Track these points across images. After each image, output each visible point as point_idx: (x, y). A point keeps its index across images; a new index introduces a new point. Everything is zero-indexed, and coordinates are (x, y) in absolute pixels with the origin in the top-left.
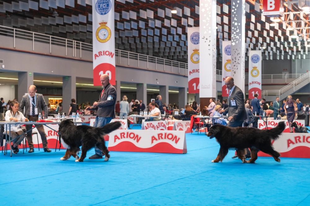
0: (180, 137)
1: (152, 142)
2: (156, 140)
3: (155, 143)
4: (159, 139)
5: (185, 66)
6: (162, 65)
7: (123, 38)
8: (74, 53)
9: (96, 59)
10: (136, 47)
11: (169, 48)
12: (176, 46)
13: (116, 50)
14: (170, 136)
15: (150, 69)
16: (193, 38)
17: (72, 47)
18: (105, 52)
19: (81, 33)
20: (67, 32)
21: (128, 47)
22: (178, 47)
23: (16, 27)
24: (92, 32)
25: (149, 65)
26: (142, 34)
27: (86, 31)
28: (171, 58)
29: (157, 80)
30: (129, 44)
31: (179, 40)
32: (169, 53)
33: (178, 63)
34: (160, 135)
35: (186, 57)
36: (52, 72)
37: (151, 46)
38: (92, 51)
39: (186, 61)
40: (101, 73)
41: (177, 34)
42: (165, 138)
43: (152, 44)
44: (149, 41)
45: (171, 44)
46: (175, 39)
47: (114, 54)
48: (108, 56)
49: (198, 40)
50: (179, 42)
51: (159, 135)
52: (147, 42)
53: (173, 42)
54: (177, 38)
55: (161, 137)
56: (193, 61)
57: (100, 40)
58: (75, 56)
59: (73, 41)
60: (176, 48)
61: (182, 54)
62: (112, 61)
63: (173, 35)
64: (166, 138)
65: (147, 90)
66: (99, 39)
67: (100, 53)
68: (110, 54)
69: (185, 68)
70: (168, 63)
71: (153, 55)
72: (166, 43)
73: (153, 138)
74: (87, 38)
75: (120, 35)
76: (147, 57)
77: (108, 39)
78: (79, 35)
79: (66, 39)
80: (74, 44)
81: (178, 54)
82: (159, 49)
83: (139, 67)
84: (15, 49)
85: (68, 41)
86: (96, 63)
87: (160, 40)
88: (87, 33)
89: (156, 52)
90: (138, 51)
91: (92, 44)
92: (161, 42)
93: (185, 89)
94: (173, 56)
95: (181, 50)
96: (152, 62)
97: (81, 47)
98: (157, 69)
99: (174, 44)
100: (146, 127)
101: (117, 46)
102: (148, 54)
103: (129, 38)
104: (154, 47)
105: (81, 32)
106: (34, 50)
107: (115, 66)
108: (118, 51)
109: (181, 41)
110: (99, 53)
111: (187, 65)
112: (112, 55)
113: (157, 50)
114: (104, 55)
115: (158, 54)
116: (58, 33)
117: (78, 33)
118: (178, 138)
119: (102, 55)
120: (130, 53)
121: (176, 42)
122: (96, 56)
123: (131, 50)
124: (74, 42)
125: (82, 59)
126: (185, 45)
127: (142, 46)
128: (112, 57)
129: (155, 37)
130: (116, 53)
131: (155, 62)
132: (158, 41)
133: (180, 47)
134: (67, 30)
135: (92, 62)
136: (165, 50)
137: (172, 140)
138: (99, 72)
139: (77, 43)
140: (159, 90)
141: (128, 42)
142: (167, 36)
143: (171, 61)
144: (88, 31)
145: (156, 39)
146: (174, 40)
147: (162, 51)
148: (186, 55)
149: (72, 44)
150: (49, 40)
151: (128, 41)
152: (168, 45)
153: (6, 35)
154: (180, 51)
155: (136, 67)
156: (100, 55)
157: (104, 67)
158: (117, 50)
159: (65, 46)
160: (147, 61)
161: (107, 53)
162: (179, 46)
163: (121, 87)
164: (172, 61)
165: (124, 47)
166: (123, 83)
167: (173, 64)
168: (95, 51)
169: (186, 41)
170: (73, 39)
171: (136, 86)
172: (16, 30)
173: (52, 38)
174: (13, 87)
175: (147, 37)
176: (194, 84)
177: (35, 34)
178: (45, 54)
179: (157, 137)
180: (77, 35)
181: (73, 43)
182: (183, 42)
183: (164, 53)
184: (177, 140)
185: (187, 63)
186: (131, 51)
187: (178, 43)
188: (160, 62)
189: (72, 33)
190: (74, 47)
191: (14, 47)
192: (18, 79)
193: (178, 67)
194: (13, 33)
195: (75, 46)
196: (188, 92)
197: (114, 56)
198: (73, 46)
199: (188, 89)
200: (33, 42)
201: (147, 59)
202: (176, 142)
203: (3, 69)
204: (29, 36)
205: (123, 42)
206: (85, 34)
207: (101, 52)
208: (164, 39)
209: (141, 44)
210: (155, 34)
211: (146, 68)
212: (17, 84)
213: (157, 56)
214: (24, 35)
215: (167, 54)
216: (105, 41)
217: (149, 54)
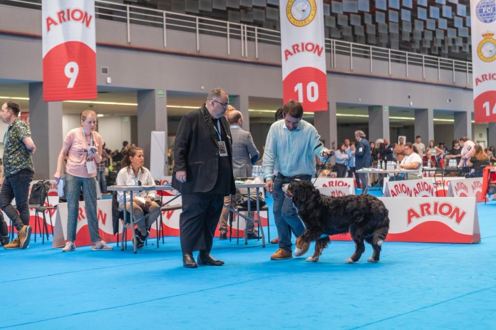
0: (466, 210)
1: (409, 221)
2: (418, 216)
3: (416, 222)
4: (423, 214)
5: (466, 68)
6: (420, 67)
7: (339, 15)
8: (245, 49)
9: (288, 60)
10: (366, 34)
11: (431, 32)
12: (446, 28)
13: (326, 41)
14: (445, 209)
15: (394, 76)
16: (481, 11)
17: (239, 38)
18: (304, 46)
19: (255, 10)
20: (228, 8)
21: (350, 34)
22: (449, 30)
23: (130, 3)
24: (277, 7)
25: (393, 69)
26: (377, 6)
27: (265, 6)
28: (437, 53)
29: (409, 97)
30: (350, 28)
31: (453, 16)
32: (432, 42)
33: (452, 62)
34: (425, 208)
35: (467, 50)
36: (203, 88)
37: (394, 31)
38: (280, 44)
39: (468, 58)
40: (299, 87)
41: (448, 4)
42: (435, 213)
43: (398, 25)
44: (390, 19)
45: (437, 24)
46: (444, 15)
47: (322, 48)
48: (311, 53)
49: (492, 14)
50: (452, 20)
51: (422, 206)
52: (387, 21)
53: (441, 21)
54: (447, 12)
55: (427, 210)
56: (482, 57)
57: (294, 22)
58: (247, 55)
59: (242, 25)
60: (446, 32)
61: (460, 43)
62: (319, 63)
63: (440, 6)
64: (438, 212)
65: (390, 119)
66: (292, 20)
67: (296, 48)
68: (316, 49)
69: (466, 71)
70: (431, 62)
71: (400, 49)
72: (425, 22)
73: (412, 214)
74: (267, 20)
75: (334, 11)
76: (387, 51)
77: (311, 18)
78: (251, 13)
79: (228, 23)
80: (244, 32)
81: (451, 44)
82: (411, 35)
83: (373, 72)
84: (130, 46)
85: (231, 26)
86: (288, 67)
87: (414, 17)
88: (268, 8)
89: (406, 42)
90: (369, 42)
91: (280, 31)
92: (416, 21)
93: (468, 113)
94: (440, 49)
95: (457, 35)
96: (399, 62)
97: (256, 38)
98: (409, 77)
99: (443, 24)
100: (392, 191)
101: (329, 32)
102: (389, 46)
103: (351, 15)
104: (400, 32)
105: (254, 7)
106: (166, 46)
107: (325, 73)
108: (330, 42)
109: (456, 18)
110: (293, 47)
111: (471, 65)
112: (320, 50)
113: (407, 38)
114: (303, 50)
115: (411, 46)
116: (211, 10)
117: (250, 9)
118: (461, 213)
119: (299, 51)
120: (354, 46)
121: (446, 21)
122: (288, 53)
123: (355, 38)
124: (244, 27)
125: (259, 61)
126: (464, 25)
127: (377, 31)
128: (319, 54)
129: (403, 11)
130: (326, 46)
131: (405, 63)
132: (409, 20)
133: (455, 30)
134: (228, 5)
135: (280, 66)
136: (423, 36)
137: (450, 215)
138: (295, 86)
139: (248, 29)
140: (413, 119)
141: (349, 24)
142: (428, 8)
143: (437, 59)
144: (269, 5)
145: (406, 16)
146: (441, 16)
147: (418, 38)
148: (467, 45)
149: (239, 32)
150: (195, 25)
151: (349, 21)
152: (431, 26)
153: (111, 18)
154: (455, 37)
155: (367, 73)
156: (295, 52)
157: (303, 75)
158: (329, 39)
159: (225, 36)
160: (387, 60)
161: (310, 47)
162: (453, 27)
163: (337, 115)
164: (439, 58)
165: (341, 33)
166: (341, 107)
167: (441, 64)
168: (286, 44)
169: (467, 17)
170: (239, 22)
171: (367, 112)
172: (131, 9)
173: (200, 21)
174: (127, 120)
175: (387, 13)
176: (487, 105)
177: (167, 15)
178: (188, 53)
179: (418, 211)
180: (249, 13)
181: (242, 30)
182: (461, 19)
183: (421, 43)
184: (460, 216)
185: (471, 61)
186: (355, 41)
187: (450, 22)
188: (415, 62)
189: (239, 10)
190: (244, 37)
191: (129, 41)
192: (136, 105)
193: (452, 69)
194: (125, 14)
195: (246, 36)
196: (474, 122)
197: (324, 53)
198: (242, 35)
199: (473, 114)
200: (163, 30)
201: (387, 56)
202: (459, 220)
203: (107, 85)
204: (155, 19)
205: (339, 23)
206: (263, 11)
207: (297, 45)
208: (422, 14)
209: (374, 26)
210: (404, 4)
211: (386, 75)
212: (135, 115)
213: (408, 50)
214: (146, 18)
215: (428, 46)
216: (304, 24)
217: (392, 46)
